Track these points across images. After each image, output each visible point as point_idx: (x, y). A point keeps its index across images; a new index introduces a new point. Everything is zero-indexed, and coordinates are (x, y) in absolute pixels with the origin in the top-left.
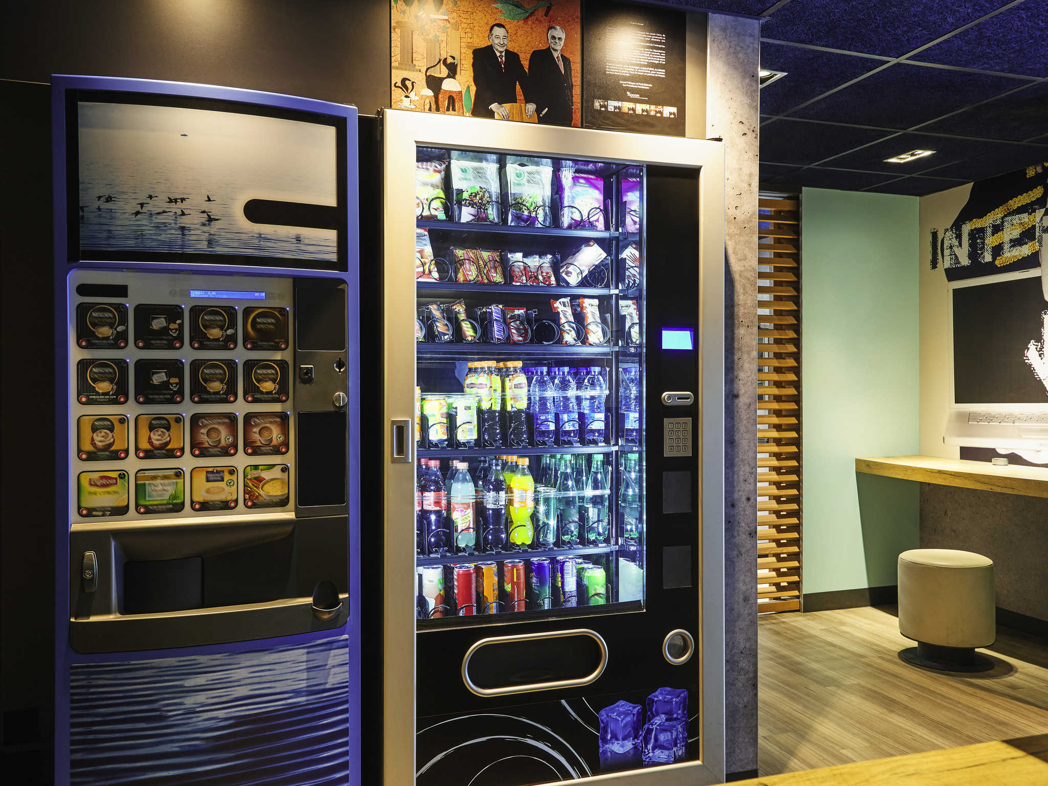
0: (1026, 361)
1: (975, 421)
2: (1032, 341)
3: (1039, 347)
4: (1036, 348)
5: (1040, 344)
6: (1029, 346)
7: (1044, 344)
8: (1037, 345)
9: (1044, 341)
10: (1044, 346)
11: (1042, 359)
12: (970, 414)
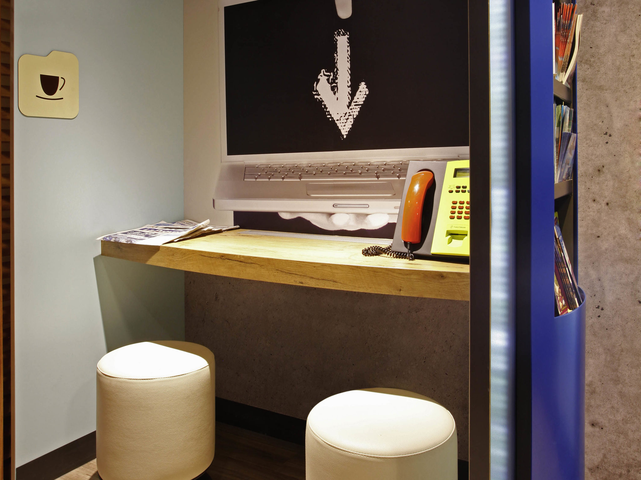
0: (316, 97)
1: (252, 178)
2: (322, 71)
3: (331, 77)
4: (328, 80)
5: (332, 74)
6: (319, 77)
7: (337, 73)
8: (329, 76)
9: (337, 69)
10: (337, 76)
11: (335, 94)
12: (246, 168)
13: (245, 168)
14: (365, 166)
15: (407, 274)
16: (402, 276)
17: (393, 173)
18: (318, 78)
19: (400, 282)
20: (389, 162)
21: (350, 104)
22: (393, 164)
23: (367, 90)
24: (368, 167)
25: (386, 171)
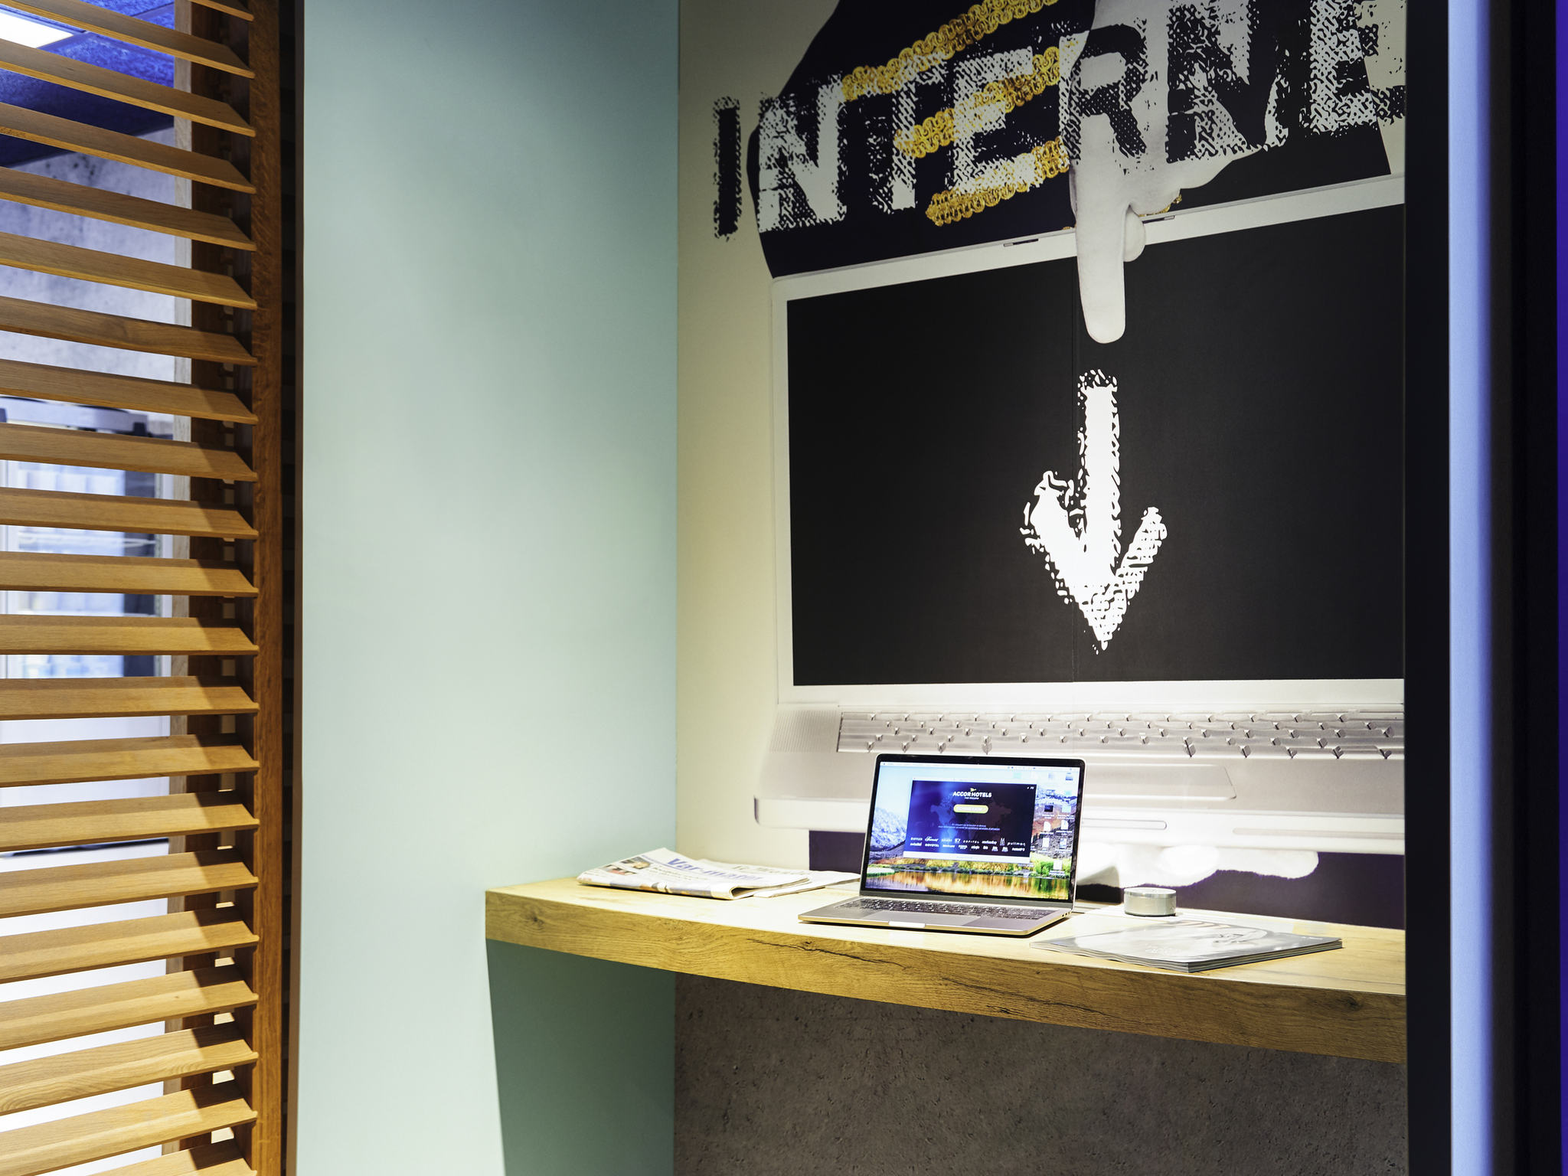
0: (1028, 541)
1: (857, 746)
2: (1046, 475)
3: (1070, 492)
4: (1061, 499)
5: (1071, 483)
6: (1038, 491)
7: (1085, 483)
8: (1065, 489)
9: (1086, 473)
10: (1085, 490)
11: (1078, 534)
12: (844, 721)
13: (842, 719)
14: (1156, 724)
15: (1267, 997)
16: (1253, 1001)
17: (1229, 743)
18: (1036, 494)
19: (1248, 1014)
20: (1219, 714)
21: (1118, 561)
22: (1231, 719)
23: (1163, 526)
24: (1166, 724)
25: (1211, 737)
